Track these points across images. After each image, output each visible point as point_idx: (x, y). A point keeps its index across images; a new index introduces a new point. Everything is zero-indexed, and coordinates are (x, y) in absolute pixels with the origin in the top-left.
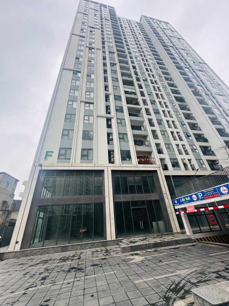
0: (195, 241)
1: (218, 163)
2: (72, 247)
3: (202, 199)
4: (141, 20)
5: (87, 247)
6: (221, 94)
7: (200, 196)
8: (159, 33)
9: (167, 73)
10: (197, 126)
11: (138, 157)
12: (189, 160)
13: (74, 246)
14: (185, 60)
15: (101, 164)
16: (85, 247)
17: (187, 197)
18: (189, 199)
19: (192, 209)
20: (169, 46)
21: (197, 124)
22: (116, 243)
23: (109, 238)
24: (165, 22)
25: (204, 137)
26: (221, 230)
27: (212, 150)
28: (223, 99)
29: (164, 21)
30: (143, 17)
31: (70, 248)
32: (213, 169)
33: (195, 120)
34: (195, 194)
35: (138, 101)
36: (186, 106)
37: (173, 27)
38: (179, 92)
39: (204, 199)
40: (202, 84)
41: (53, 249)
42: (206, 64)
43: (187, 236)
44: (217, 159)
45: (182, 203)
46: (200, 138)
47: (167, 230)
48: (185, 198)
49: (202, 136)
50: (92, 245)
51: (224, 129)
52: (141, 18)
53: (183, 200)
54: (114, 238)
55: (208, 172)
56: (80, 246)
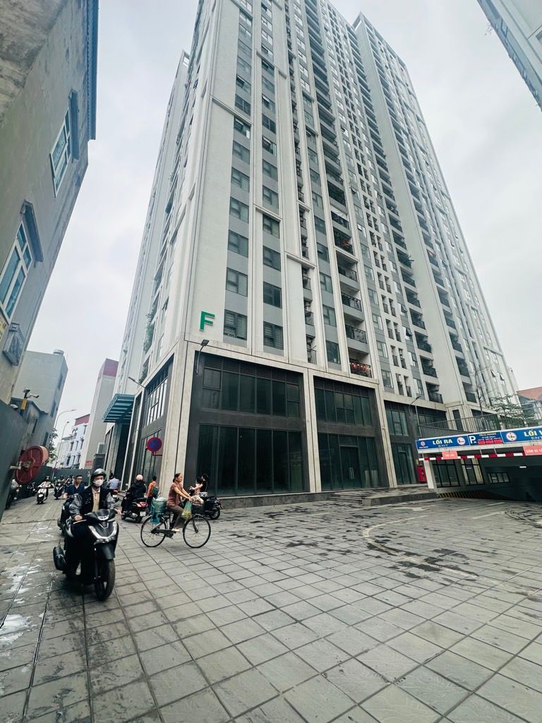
0: (439, 497)
1: (438, 390)
2: (268, 500)
3: (473, 444)
4: (355, 25)
5: (289, 501)
6: (462, 270)
7: (471, 440)
8: (388, 86)
9: (389, 192)
10: (420, 320)
11: (351, 360)
12: (406, 378)
13: (270, 499)
14: (424, 177)
15: (299, 361)
16: (286, 500)
17: (448, 439)
18: (450, 441)
19: (452, 455)
20: (402, 129)
21: (421, 315)
22: (326, 497)
23: (312, 491)
24: (400, 62)
25: (426, 341)
26: (459, 486)
27: (434, 367)
28: (462, 282)
29: (399, 59)
30: (362, 18)
31: (265, 501)
32: (431, 399)
33: (420, 307)
34: (465, 437)
35: (351, 243)
36: (411, 275)
37: (411, 84)
38: (403, 243)
39: (477, 444)
40: (440, 241)
41: (241, 501)
42: (450, 199)
43: (429, 490)
44: (437, 384)
45: (436, 446)
46: (422, 342)
47: (380, 485)
48: (442, 440)
49: (425, 339)
50: (295, 498)
51: (457, 337)
52: (358, 20)
53: (438, 442)
54: (319, 490)
55: (426, 403)
56: (279, 498)
